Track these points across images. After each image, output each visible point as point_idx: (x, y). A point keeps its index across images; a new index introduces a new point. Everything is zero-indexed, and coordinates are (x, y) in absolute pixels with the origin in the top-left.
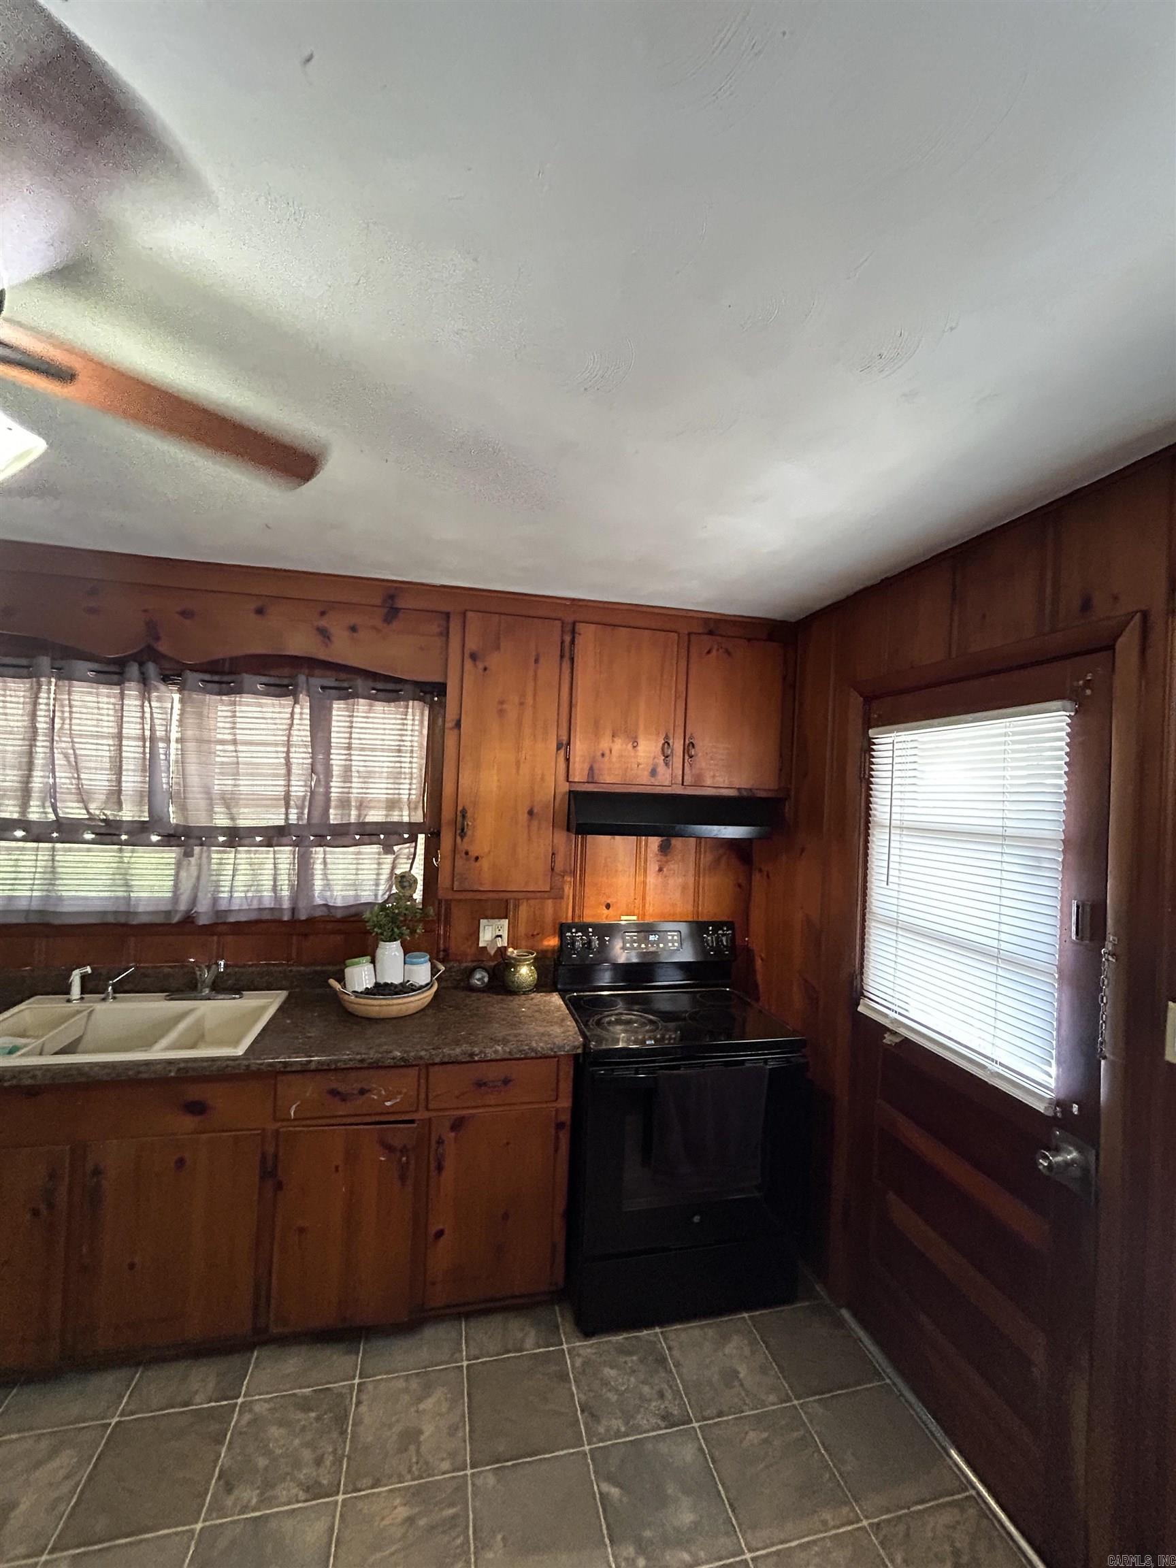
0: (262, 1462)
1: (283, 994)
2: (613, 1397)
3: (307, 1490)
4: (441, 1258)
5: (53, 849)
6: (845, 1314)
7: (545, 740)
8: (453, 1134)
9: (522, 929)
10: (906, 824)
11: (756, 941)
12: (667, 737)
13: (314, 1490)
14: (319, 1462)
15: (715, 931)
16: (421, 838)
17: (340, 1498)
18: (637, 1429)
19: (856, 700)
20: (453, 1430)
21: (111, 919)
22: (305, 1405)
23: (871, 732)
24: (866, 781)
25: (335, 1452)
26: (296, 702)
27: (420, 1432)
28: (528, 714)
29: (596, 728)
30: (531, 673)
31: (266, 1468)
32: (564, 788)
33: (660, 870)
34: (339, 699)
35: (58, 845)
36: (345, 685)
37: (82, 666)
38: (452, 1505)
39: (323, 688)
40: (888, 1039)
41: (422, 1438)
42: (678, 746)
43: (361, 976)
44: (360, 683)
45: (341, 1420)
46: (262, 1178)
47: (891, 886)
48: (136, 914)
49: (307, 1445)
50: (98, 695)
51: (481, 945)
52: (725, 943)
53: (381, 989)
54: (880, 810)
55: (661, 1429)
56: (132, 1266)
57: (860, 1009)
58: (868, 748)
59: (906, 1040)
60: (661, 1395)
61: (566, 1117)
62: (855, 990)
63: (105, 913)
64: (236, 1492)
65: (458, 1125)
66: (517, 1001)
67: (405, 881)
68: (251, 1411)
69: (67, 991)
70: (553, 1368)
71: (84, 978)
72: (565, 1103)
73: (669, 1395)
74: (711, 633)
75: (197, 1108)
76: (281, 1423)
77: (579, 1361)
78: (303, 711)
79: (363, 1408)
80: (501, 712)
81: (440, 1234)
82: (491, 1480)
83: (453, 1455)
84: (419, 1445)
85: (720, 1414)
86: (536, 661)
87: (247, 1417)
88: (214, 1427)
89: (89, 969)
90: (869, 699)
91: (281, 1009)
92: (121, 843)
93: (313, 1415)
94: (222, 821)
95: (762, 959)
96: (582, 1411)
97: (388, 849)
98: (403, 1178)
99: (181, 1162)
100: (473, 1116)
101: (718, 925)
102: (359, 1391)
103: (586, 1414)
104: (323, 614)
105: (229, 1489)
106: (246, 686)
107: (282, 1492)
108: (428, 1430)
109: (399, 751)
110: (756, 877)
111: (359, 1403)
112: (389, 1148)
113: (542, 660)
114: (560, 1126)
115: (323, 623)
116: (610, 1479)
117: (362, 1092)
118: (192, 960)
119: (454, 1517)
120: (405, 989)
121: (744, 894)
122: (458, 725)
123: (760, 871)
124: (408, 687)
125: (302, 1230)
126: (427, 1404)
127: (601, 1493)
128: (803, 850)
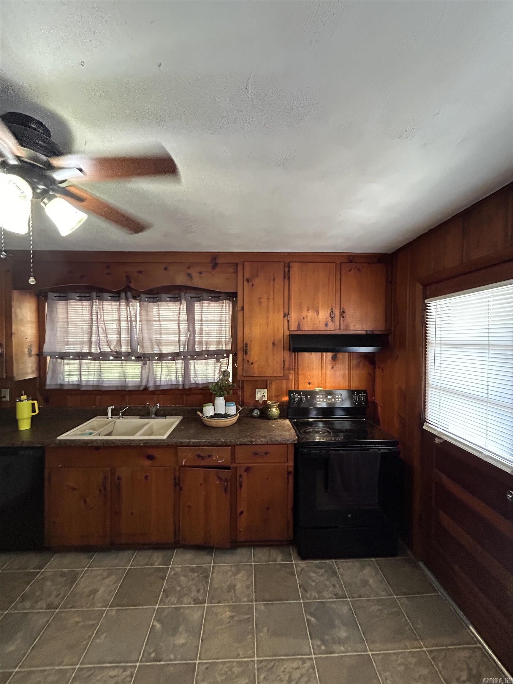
0: (178, 588)
1: (180, 418)
2: (314, 584)
3: (194, 600)
4: (243, 522)
5: (100, 363)
6: (421, 564)
7: (278, 312)
8: (245, 474)
9: (273, 393)
10: (443, 342)
11: (378, 399)
12: (332, 309)
13: (196, 601)
14: (198, 591)
15: (358, 394)
16: (231, 356)
17: (206, 605)
18: (323, 597)
19: (419, 287)
20: (248, 587)
21: (120, 389)
22: (193, 570)
23: (426, 301)
24: (424, 324)
25: (204, 588)
26: (181, 304)
27: (235, 586)
28: (271, 302)
29: (300, 307)
30: (272, 284)
31: (180, 591)
32: (288, 333)
33: (333, 368)
34: (197, 301)
35: (102, 362)
36: (199, 295)
37: (106, 295)
38: (248, 614)
39: (191, 297)
40: (437, 441)
41: (236, 588)
42: (337, 313)
43: (209, 410)
44: (205, 295)
45: (207, 577)
46: (175, 485)
47: (436, 371)
48: (128, 386)
49: (194, 585)
50: (112, 305)
51: (256, 399)
52: (363, 400)
53: (217, 416)
54: (431, 337)
55: (334, 599)
57: (424, 427)
58: (425, 308)
59: (445, 441)
60: (334, 586)
61: (291, 469)
62: (422, 419)
63: (118, 386)
64: (169, 598)
65: (247, 469)
66: (270, 423)
67: (225, 373)
68: (174, 570)
69: (106, 415)
70: (289, 570)
71: (112, 410)
72: (291, 464)
73: (338, 586)
74: (351, 262)
75: (151, 458)
76: (185, 576)
77: (299, 569)
78: (184, 307)
79: (215, 575)
80: (260, 302)
81: (242, 513)
82: (263, 608)
83: (248, 596)
84: (235, 591)
85: (360, 597)
86: (274, 280)
87: (173, 573)
88: (162, 574)
89: (113, 407)
90: (425, 286)
91: (180, 423)
92: (122, 361)
93: (196, 575)
94: (156, 351)
95: (381, 407)
96: (300, 587)
97: (218, 361)
98: (225, 491)
99: (146, 477)
100: (253, 467)
101: (359, 392)
102: (213, 568)
103: (302, 589)
104: (189, 268)
105: (167, 596)
106: (163, 299)
107: (185, 600)
108: (239, 586)
109: (221, 321)
110: (378, 371)
111: (213, 572)
112: (220, 479)
113: (276, 280)
114: (289, 473)
115: (189, 271)
116: (311, 614)
117: (209, 456)
118: (148, 404)
119: (249, 618)
120: (226, 416)
121: (372, 379)
122: (243, 308)
123: (379, 368)
124: (223, 295)
125: (189, 507)
126: (239, 576)
127: (307, 619)
128: (397, 357)
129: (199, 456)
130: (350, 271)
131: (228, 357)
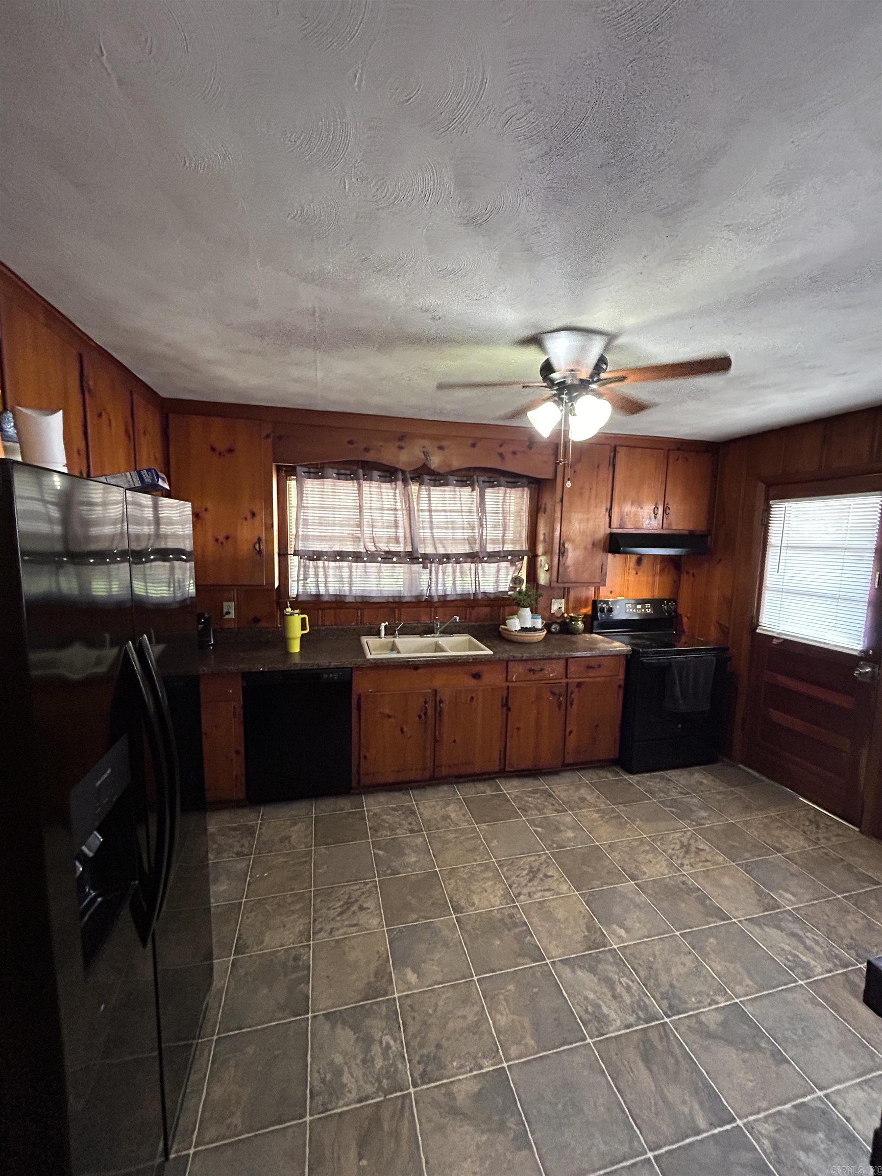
0: (531, 805)
2: (656, 789)
3: (555, 811)
4: (572, 741)
5: (365, 567)
6: (741, 766)
7: (601, 507)
8: (577, 689)
9: (571, 605)
10: (789, 545)
12: (656, 504)
13: (558, 811)
14: (553, 805)
15: (667, 603)
16: (526, 558)
17: (570, 812)
18: (671, 796)
19: (762, 486)
20: (598, 797)
21: (391, 600)
22: (532, 792)
23: (771, 502)
24: (766, 526)
26: (473, 490)
27: (585, 798)
28: (594, 492)
29: (624, 500)
30: (595, 473)
31: (534, 806)
32: (608, 531)
33: (637, 573)
34: (489, 487)
35: (368, 564)
36: (492, 480)
37: (376, 474)
39: (483, 482)
40: (775, 641)
42: (660, 511)
43: (514, 624)
44: (503, 480)
45: (551, 795)
46: (503, 706)
47: (779, 574)
48: (404, 597)
49: (544, 801)
51: (552, 612)
52: (672, 609)
53: (524, 629)
54: (774, 537)
55: (681, 796)
56: (454, 741)
57: (758, 631)
58: (767, 510)
59: (785, 640)
60: (675, 788)
61: (622, 683)
62: (754, 622)
63: (388, 597)
65: (579, 685)
66: (574, 638)
67: (516, 581)
69: (378, 634)
70: (626, 782)
71: (386, 627)
72: (622, 676)
73: (678, 788)
74: (678, 449)
75: (477, 676)
76: (528, 797)
77: (634, 780)
78: (476, 493)
79: (557, 793)
80: (581, 493)
81: (571, 732)
82: (624, 808)
83: (603, 802)
84: (587, 801)
85: (702, 792)
86: (598, 467)
87: (513, 796)
88: (502, 798)
89: (387, 623)
90: (768, 486)
93: (538, 795)
94: (441, 551)
95: (688, 618)
96: (645, 792)
97: (512, 563)
98: (559, 707)
99: (472, 698)
100: (584, 682)
101: (669, 601)
102: (550, 789)
103: (648, 793)
104: (501, 446)
105: (526, 811)
106: (450, 482)
107: (546, 811)
108: (588, 797)
110: (684, 577)
111: (553, 791)
112: (553, 693)
113: (601, 467)
114: (620, 687)
115: (501, 450)
116: (669, 807)
117: (542, 670)
119: (617, 815)
120: (534, 630)
121: (676, 586)
122: (562, 501)
123: (688, 573)
124: (524, 480)
125: (518, 729)
126: (582, 791)
127: (669, 810)
128: (720, 560)
129: (531, 670)
130: (678, 460)
131: (522, 559)
